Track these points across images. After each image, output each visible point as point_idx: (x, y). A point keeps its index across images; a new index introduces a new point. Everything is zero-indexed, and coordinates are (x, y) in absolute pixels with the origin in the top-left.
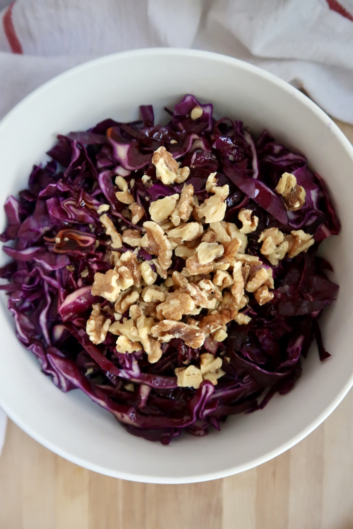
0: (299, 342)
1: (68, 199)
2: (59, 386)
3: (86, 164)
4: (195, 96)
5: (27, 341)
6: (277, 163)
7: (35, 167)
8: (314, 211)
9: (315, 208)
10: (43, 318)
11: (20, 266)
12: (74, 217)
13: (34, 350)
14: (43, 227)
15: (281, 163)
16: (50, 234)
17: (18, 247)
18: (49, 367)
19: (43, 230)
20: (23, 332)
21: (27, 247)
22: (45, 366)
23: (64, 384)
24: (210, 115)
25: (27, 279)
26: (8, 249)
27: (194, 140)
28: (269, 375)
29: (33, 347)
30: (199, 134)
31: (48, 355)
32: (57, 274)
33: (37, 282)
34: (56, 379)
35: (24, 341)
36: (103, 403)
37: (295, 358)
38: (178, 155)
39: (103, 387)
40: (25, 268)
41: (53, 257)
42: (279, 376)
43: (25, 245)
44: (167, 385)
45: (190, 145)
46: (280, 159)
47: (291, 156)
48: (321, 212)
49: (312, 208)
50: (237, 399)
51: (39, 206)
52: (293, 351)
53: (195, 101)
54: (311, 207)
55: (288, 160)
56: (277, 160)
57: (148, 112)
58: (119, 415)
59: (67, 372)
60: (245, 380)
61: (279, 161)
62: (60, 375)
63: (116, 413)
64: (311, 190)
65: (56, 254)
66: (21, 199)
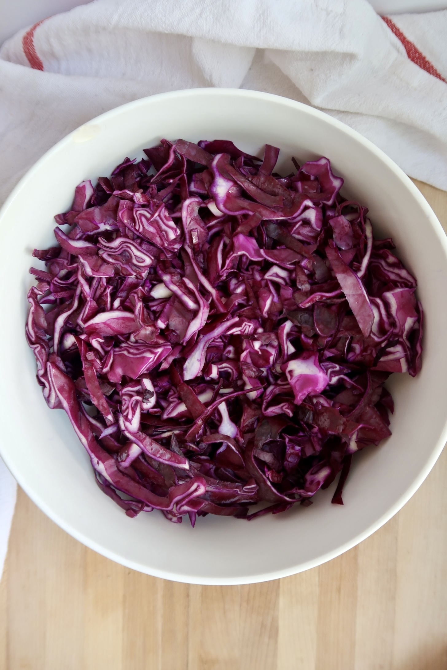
0: (323, 474)
1: (144, 209)
2: (48, 399)
3: (180, 180)
4: (331, 162)
5: (33, 339)
6: (386, 272)
7: (127, 160)
8: (401, 340)
9: (404, 337)
10: (61, 321)
11: (63, 255)
12: (141, 230)
13: (36, 351)
14: (105, 224)
15: (389, 274)
16: (109, 236)
17: (70, 235)
18: (45, 375)
19: (103, 227)
20: (33, 328)
21: (80, 239)
22: (41, 372)
23: (53, 400)
24: (337, 190)
25: (63, 272)
26: (60, 233)
27: (307, 208)
28: (276, 495)
29: (37, 347)
30: (316, 204)
31: (49, 364)
32: (95, 283)
33: (71, 280)
34: (47, 390)
35: (31, 337)
36: (84, 440)
37: (312, 492)
38: (282, 216)
39: (94, 422)
40: (67, 259)
41: (100, 262)
42: (286, 500)
43: (78, 237)
44: (160, 457)
45: (299, 212)
46: (391, 270)
47: (404, 273)
48: (408, 344)
49: (401, 336)
50: (228, 502)
51: (111, 202)
52: (312, 482)
53: (328, 167)
54: (400, 333)
55: (398, 275)
56: (387, 268)
57: (273, 154)
58: (95, 460)
59: (61, 390)
60: (247, 489)
61: (389, 271)
62: (53, 389)
63: (93, 456)
64: (408, 316)
65: (104, 261)
66: (98, 185)
